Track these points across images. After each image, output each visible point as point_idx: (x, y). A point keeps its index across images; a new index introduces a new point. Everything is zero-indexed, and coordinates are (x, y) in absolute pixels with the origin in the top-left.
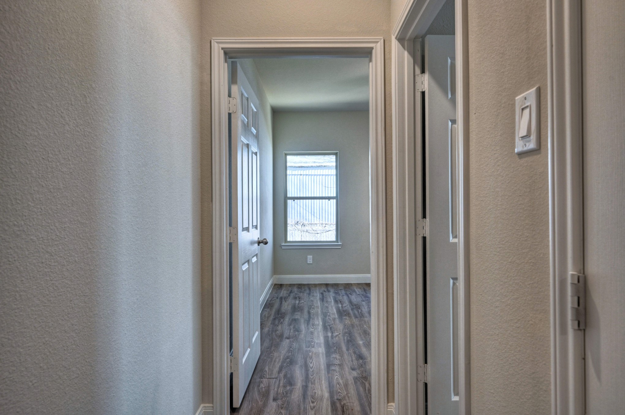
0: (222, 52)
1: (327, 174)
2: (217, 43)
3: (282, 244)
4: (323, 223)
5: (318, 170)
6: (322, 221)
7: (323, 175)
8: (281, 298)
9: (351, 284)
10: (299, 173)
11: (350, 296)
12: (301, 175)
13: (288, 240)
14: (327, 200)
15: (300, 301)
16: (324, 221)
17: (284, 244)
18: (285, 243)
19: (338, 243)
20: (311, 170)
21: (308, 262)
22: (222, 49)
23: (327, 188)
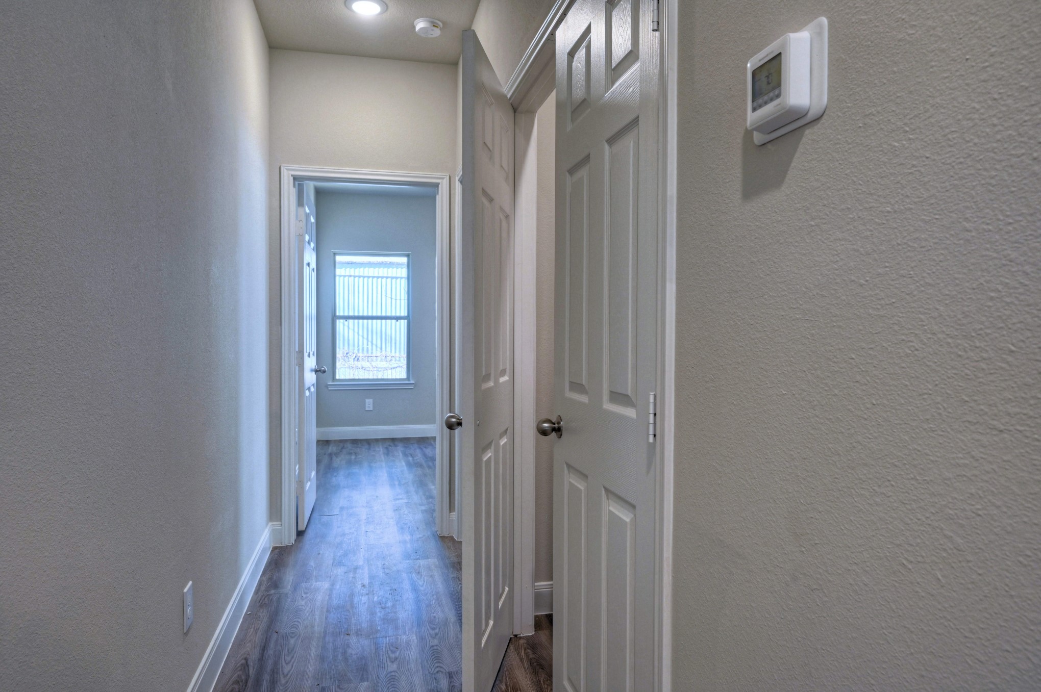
0: (292, 178)
1: (394, 275)
2: (287, 169)
3: (329, 383)
4: (388, 355)
5: (379, 268)
6: (386, 351)
7: (387, 278)
8: (330, 455)
9: (427, 438)
10: (348, 274)
11: (424, 449)
12: (351, 276)
13: (337, 377)
14: (394, 321)
15: (356, 456)
16: (390, 353)
17: (331, 383)
18: (333, 382)
19: (410, 381)
20: (367, 269)
21: (367, 409)
22: (292, 175)
23: (394, 301)
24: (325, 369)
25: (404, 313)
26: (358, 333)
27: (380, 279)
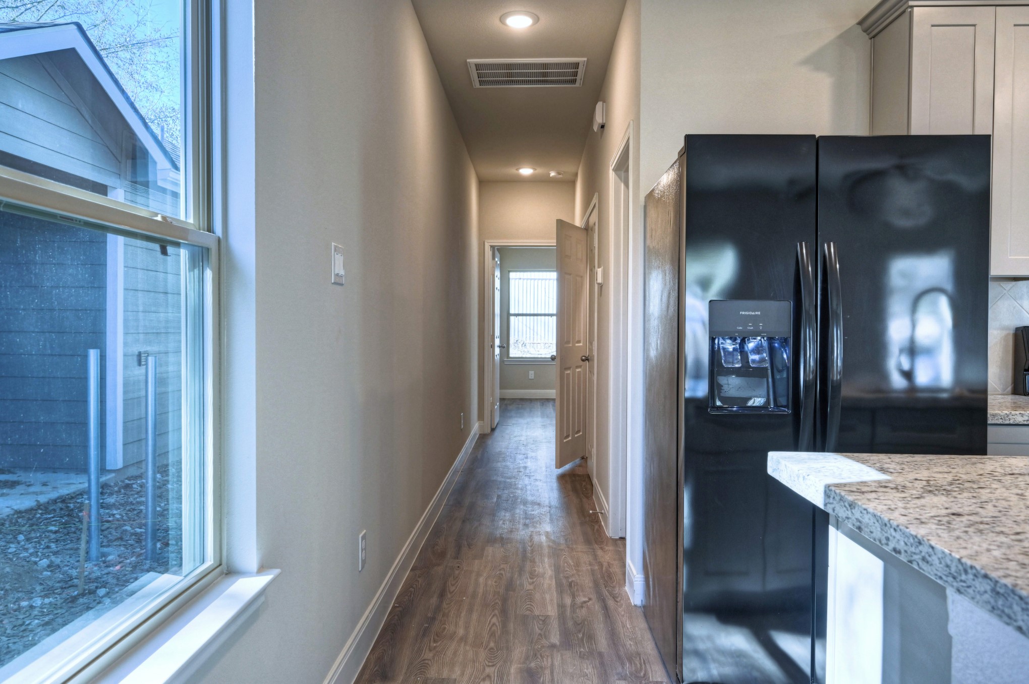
2: (487, 243)
3: (506, 360)
13: (510, 354)
21: (530, 378)
22: (490, 245)
24: (505, 347)
25: (555, 312)
26: (526, 325)
27: (544, 281)
